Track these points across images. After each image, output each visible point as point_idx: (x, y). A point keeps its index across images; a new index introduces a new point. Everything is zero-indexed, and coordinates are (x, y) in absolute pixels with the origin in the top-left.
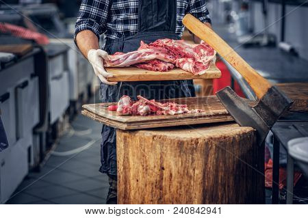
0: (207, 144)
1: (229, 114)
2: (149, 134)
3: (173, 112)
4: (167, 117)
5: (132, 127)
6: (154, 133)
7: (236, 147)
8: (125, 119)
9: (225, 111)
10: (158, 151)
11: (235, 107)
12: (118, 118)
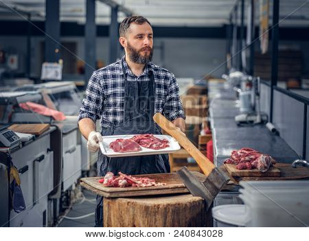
0: (165, 208)
1: (186, 187)
2: (125, 201)
3: (144, 185)
4: (140, 189)
5: (113, 196)
6: (129, 200)
7: (188, 211)
8: (108, 189)
9: (183, 185)
10: (131, 213)
11: (190, 182)
12: (104, 189)
